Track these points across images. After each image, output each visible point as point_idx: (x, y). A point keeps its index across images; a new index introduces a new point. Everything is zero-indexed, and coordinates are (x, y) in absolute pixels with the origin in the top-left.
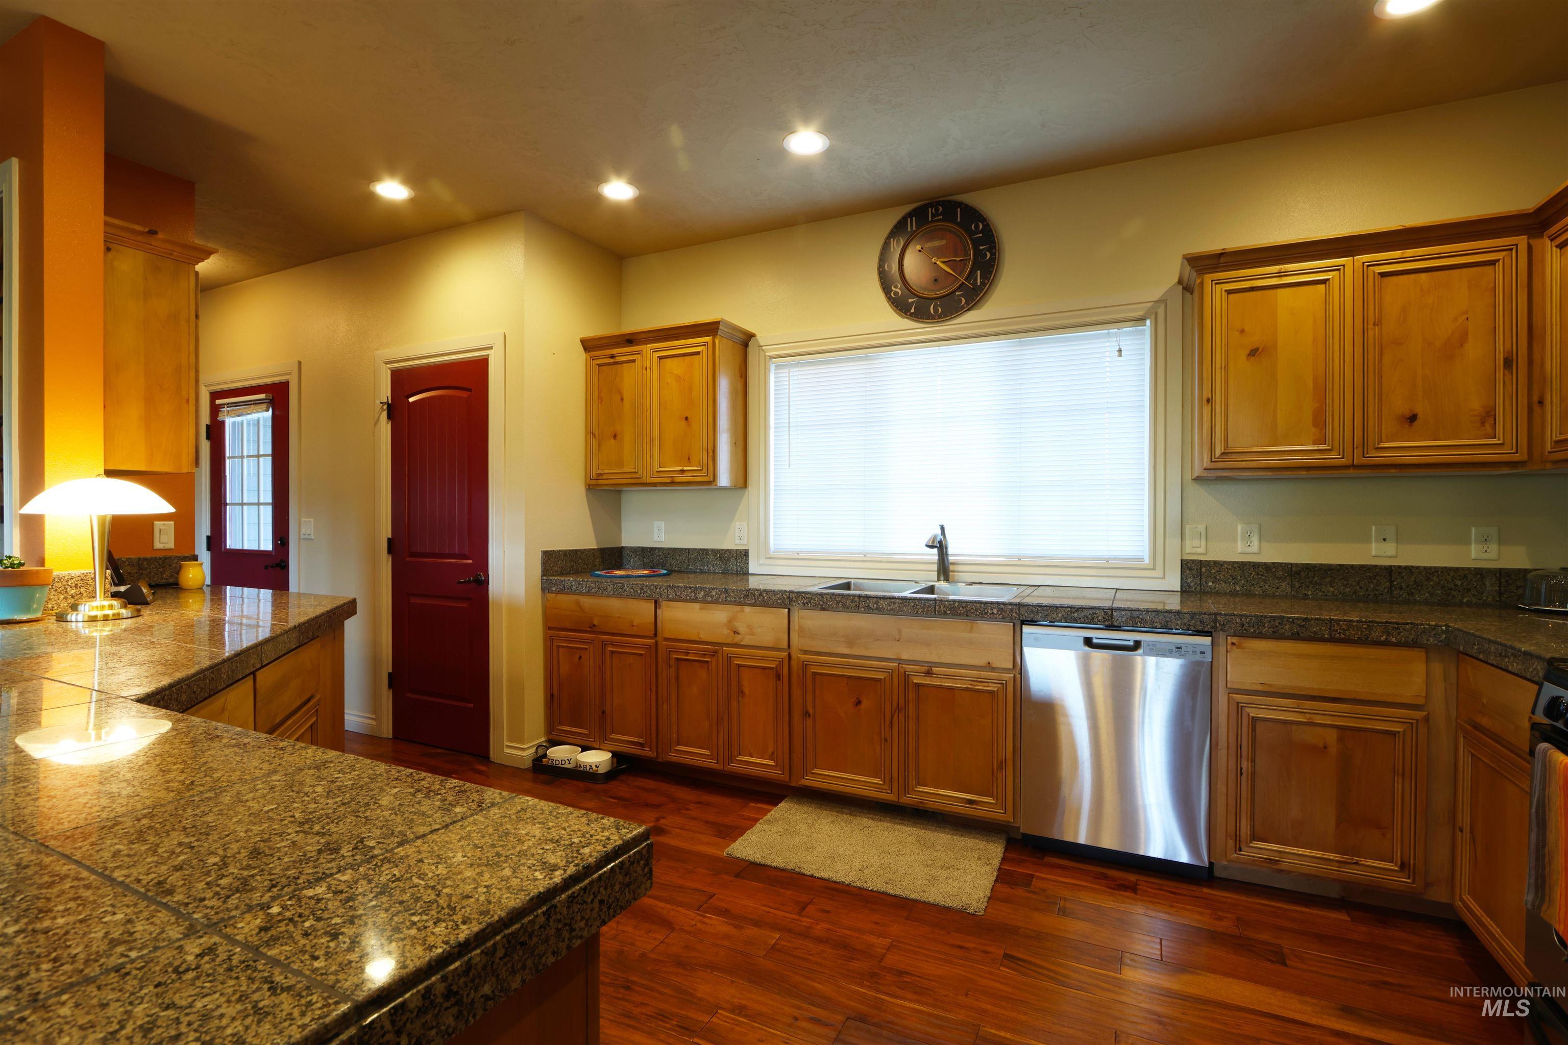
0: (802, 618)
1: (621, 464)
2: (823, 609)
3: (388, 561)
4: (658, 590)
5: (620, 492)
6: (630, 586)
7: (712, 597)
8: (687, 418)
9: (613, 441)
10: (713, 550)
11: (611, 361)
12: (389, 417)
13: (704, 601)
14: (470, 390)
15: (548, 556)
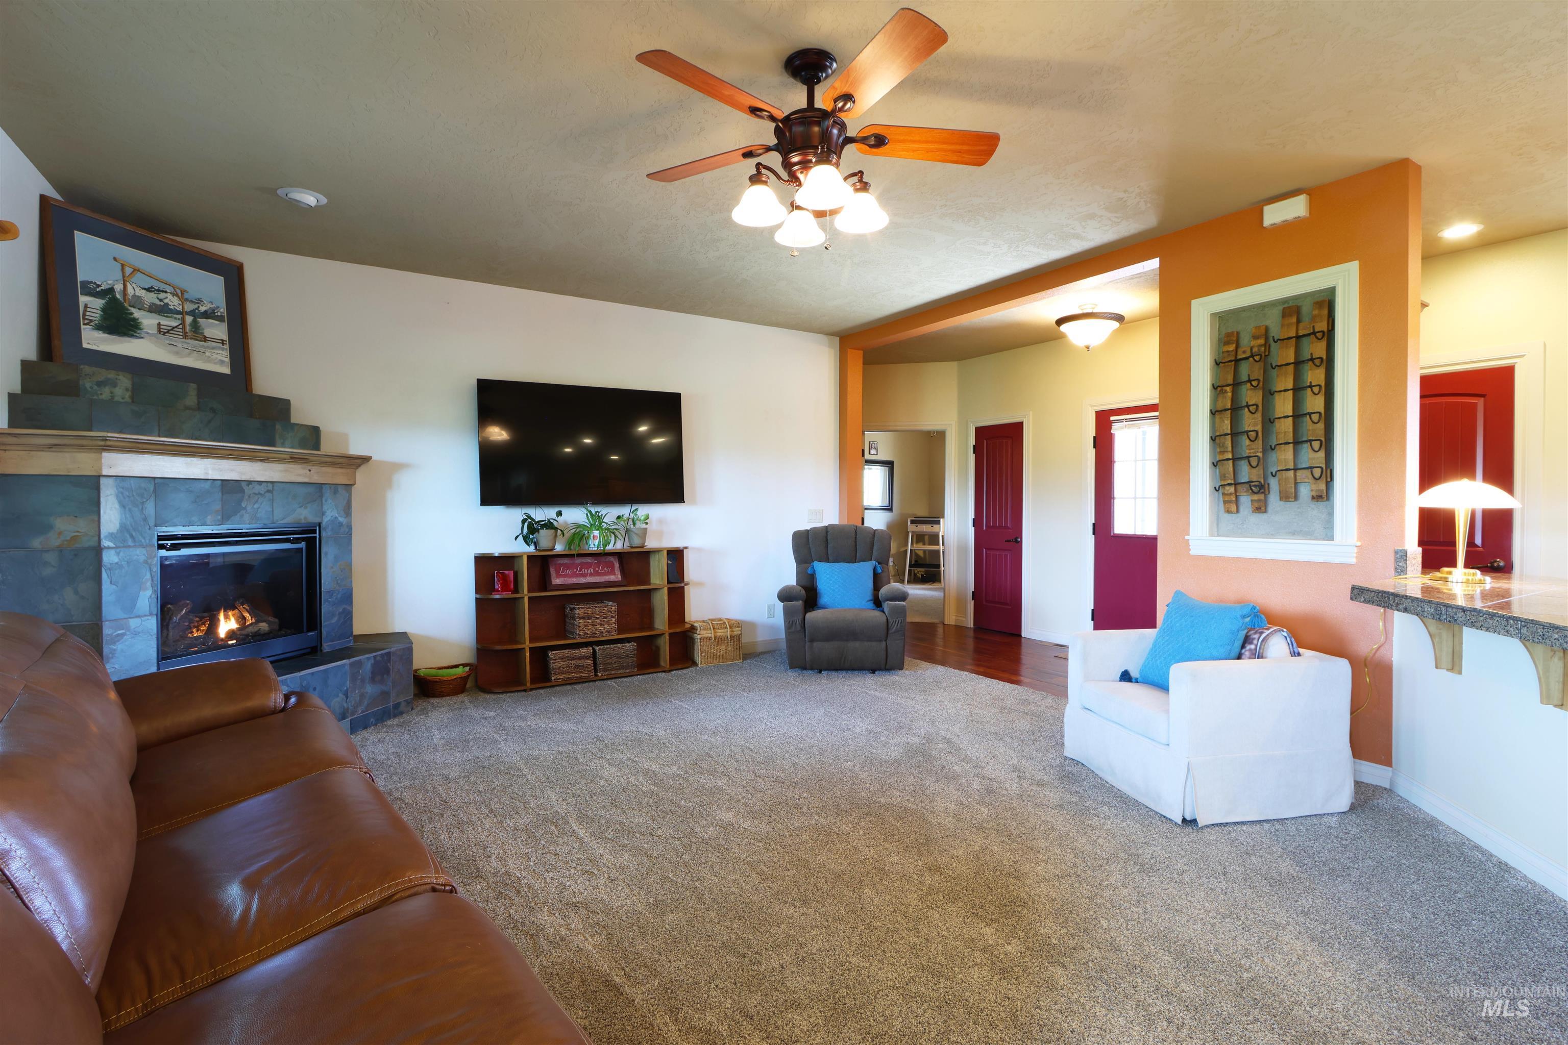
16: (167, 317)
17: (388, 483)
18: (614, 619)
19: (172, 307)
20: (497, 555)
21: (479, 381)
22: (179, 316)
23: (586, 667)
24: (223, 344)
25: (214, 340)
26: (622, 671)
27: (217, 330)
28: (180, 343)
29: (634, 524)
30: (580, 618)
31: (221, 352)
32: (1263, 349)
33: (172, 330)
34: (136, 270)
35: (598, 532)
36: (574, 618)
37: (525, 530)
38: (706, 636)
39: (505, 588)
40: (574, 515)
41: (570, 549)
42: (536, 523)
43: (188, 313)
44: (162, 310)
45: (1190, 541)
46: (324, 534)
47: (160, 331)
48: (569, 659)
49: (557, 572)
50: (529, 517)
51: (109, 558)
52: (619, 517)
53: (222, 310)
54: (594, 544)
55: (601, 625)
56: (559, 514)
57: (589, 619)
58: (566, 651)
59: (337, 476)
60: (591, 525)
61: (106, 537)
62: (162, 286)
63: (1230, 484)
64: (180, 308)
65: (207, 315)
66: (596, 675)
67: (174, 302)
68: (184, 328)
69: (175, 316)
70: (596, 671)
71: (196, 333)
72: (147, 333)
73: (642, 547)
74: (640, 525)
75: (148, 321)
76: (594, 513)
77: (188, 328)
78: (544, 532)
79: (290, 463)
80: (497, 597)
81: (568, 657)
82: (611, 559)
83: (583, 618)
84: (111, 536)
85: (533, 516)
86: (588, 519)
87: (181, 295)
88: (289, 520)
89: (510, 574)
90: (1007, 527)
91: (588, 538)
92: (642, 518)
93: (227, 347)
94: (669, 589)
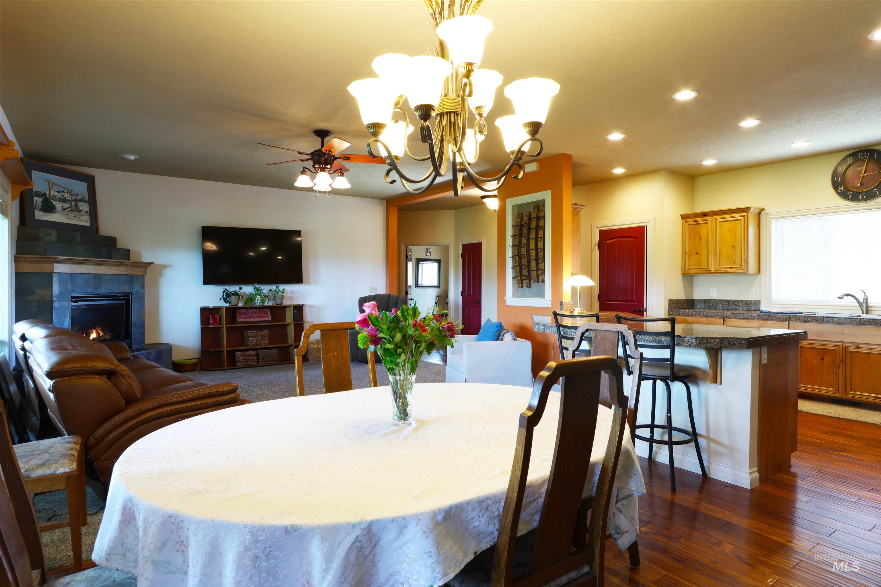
0: (796, 325)
1: (700, 265)
2: (805, 322)
3: (598, 303)
4: (725, 314)
5: (693, 276)
6: (712, 313)
7: (752, 317)
8: (733, 246)
9: (696, 256)
10: (741, 301)
11: (696, 223)
12: (599, 248)
13: (748, 319)
14: (636, 238)
15: (671, 301)
16: (65, 203)
17: (160, 275)
18: (267, 338)
19: (67, 199)
20: (211, 307)
21: (203, 227)
22: (70, 202)
23: (254, 360)
24: (87, 213)
25: (83, 211)
26: (271, 362)
27: (84, 207)
28: (71, 214)
29: (277, 293)
30: (251, 337)
31: (86, 216)
32: (528, 221)
33: (67, 208)
34: (54, 184)
35: (259, 297)
36: (248, 337)
37: (225, 296)
38: (314, 347)
39: (215, 323)
40: (248, 289)
41: (246, 305)
42: (230, 293)
43: (74, 200)
44: (63, 200)
45: (506, 300)
46: (133, 297)
47: (63, 209)
48: (245, 356)
49: (240, 316)
50: (227, 290)
51: (56, 305)
52: (270, 290)
53: (86, 198)
54: (258, 303)
55: (261, 340)
56: (241, 288)
57: (255, 337)
58: (244, 352)
59: (138, 271)
60: (256, 293)
61: (54, 297)
62: (63, 190)
63: (518, 276)
64: (70, 199)
65: (81, 200)
66: (258, 364)
67: (67, 196)
68: (72, 207)
69: (68, 202)
70: (258, 362)
71: (76, 209)
72: (58, 211)
73: (282, 304)
74: (280, 294)
75: (58, 205)
76: (257, 288)
77: (73, 207)
78: (233, 297)
79: (120, 266)
80: (211, 326)
81: (245, 355)
82: (266, 310)
83: (252, 337)
84: (56, 296)
85: (228, 289)
86: (255, 291)
87: (70, 192)
88: (119, 291)
89: (217, 316)
90: (475, 296)
91: (255, 300)
92: (281, 291)
93: (88, 214)
94: (294, 324)
